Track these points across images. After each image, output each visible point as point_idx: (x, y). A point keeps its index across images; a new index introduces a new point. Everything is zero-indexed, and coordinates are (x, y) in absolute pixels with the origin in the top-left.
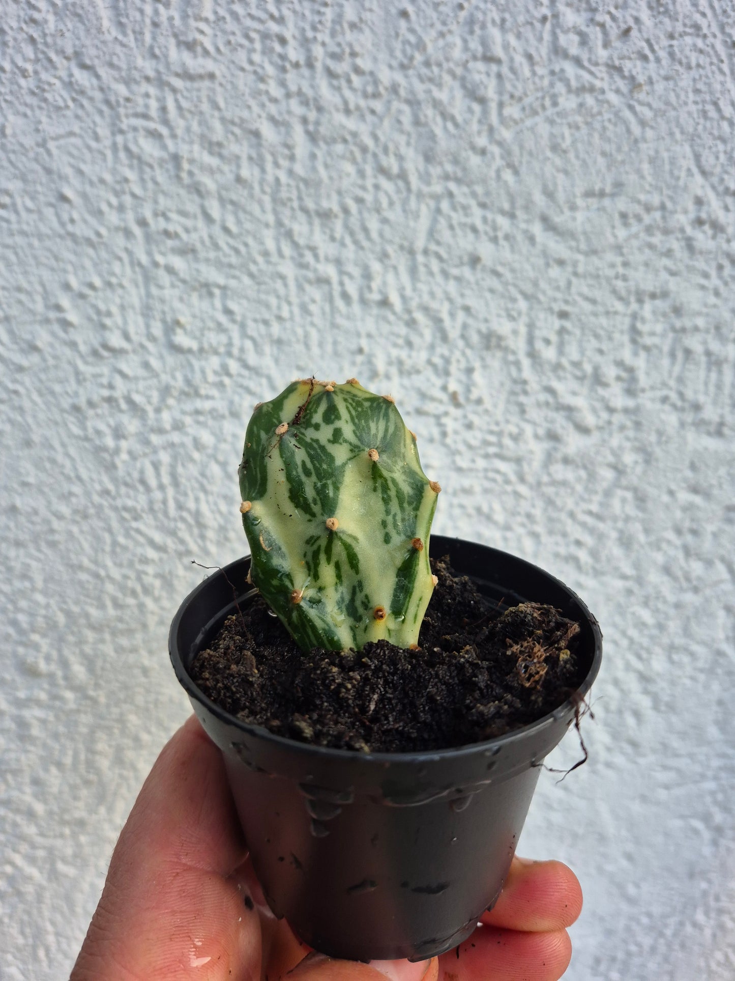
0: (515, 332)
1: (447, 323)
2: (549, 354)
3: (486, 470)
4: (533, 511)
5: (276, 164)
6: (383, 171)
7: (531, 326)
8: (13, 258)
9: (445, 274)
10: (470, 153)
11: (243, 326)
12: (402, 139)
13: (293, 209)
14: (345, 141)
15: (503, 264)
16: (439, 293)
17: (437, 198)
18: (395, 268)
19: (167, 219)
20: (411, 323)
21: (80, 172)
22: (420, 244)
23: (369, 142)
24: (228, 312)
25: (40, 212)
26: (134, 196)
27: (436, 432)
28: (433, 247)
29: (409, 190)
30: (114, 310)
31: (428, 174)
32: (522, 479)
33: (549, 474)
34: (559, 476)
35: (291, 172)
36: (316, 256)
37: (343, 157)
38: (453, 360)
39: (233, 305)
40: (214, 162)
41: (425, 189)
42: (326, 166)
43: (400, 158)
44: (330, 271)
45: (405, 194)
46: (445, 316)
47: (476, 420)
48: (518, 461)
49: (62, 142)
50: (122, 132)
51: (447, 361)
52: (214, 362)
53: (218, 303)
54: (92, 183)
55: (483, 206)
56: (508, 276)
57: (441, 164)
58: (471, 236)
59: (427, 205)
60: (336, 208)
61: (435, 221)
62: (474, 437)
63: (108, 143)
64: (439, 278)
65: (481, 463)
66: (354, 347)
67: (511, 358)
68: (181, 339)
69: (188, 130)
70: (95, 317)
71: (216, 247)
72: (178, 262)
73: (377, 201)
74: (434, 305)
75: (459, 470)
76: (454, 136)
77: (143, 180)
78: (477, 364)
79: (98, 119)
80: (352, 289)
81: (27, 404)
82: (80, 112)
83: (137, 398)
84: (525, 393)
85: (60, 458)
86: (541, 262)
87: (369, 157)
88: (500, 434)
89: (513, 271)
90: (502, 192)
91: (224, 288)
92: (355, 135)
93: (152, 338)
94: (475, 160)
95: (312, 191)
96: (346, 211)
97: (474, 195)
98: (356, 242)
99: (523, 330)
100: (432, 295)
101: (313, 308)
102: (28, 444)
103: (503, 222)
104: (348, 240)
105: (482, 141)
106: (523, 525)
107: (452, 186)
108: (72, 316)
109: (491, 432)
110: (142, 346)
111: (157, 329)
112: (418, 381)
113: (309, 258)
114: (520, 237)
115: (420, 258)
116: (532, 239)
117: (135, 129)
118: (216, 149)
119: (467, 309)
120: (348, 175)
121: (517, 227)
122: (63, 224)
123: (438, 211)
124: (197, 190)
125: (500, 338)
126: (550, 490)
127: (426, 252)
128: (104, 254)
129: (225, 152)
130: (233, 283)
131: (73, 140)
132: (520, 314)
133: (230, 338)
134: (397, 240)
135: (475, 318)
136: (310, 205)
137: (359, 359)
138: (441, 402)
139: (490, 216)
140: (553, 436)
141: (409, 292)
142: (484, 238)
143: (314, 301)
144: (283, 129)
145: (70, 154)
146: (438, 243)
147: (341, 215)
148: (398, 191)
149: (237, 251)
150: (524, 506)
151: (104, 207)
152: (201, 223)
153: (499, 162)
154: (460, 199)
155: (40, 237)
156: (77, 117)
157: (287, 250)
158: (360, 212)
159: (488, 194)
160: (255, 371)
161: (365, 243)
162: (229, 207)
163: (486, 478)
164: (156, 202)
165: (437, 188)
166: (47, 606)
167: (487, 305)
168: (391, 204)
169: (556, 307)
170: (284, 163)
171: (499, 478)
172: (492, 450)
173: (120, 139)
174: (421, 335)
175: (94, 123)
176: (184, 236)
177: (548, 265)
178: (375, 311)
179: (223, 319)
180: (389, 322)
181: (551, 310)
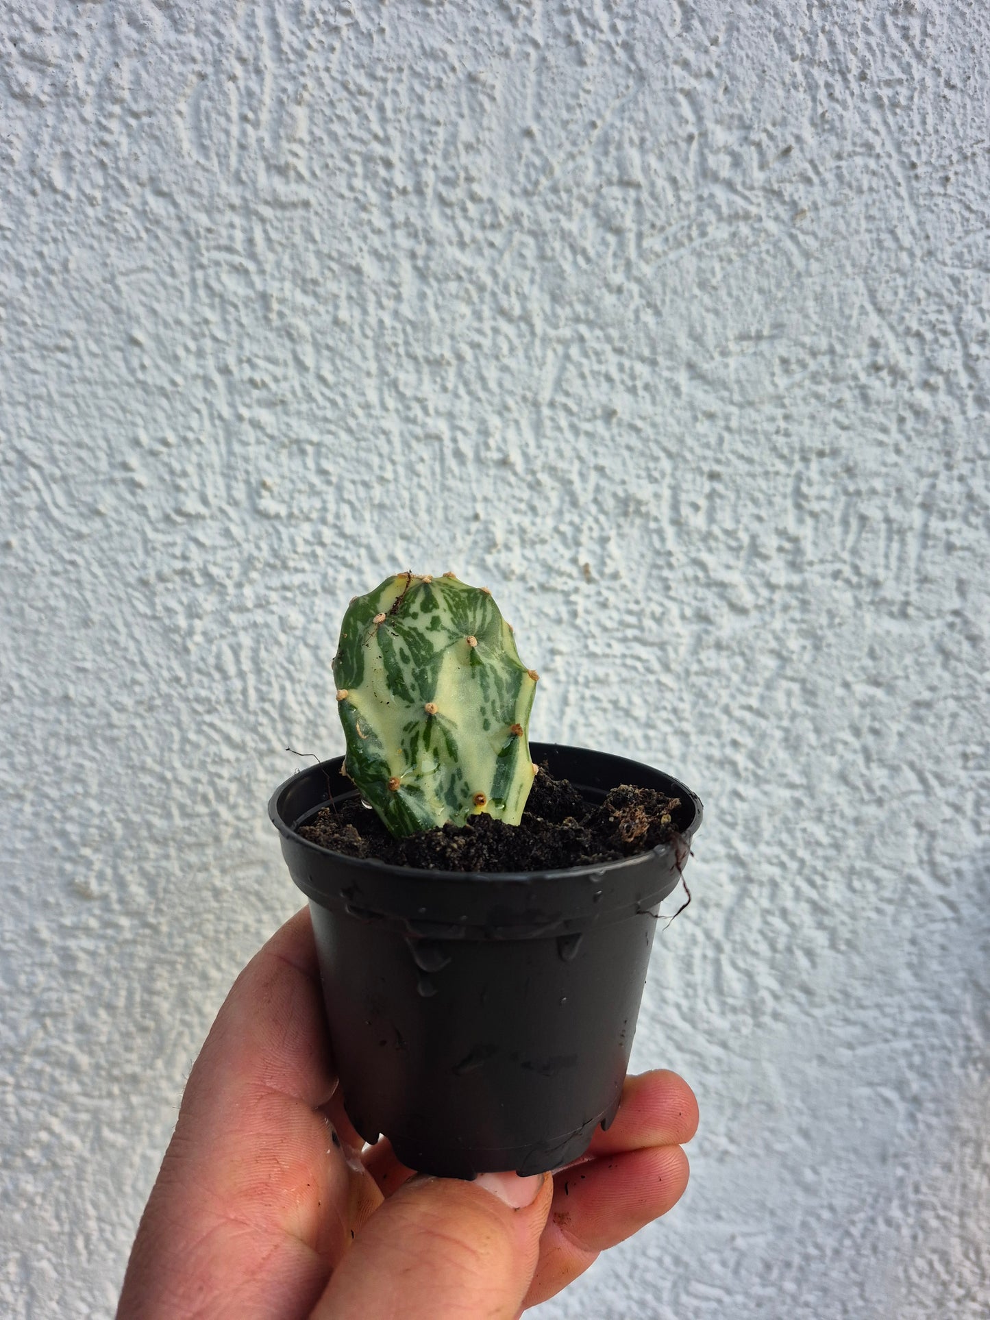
0: (657, 496)
1: (577, 485)
2: (698, 521)
3: (624, 656)
4: (681, 706)
5: (381, 305)
6: (503, 312)
7: (675, 489)
8: (73, 409)
9: (575, 429)
10: (604, 290)
11: (339, 489)
12: (526, 276)
13: (398, 355)
14: (459, 278)
15: (643, 418)
16: (568, 452)
17: (565, 343)
18: (517, 422)
19: (253, 366)
20: (535, 486)
21: (154, 312)
22: (545, 395)
23: (487, 280)
24: (322, 472)
25: (105, 356)
26: (215, 339)
27: (564, 611)
28: (561, 399)
29: (533, 333)
30: (191, 469)
31: (555, 315)
32: (667, 668)
33: (700, 662)
34: (711, 665)
35: (396, 314)
36: (425, 410)
37: (457, 297)
38: (585, 527)
39: (327, 465)
40: (308, 301)
41: (552, 333)
42: (437, 307)
43: (523, 297)
44: (442, 426)
45: (528, 338)
46: (575, 477)
47: (612, 599)
48: (662, 646)
49: (133, 277)
50: (202, 266)
51: (578, 529)
52: (306, 529)
53: (310, 463)
54: (166, 325)
55: (619, 351)
56: (649, 431)
57: (571, 304)
58: (605, 386)
59: (554, 350)
60: (448, 355)
61: (563, 369)
62: (610, 618)
63: (186, 279)
64: (569, 435)
65: (618, 648)
66: (469, 513)
67: (653, 525)
68: (268, 504)
69: (278, 264)
70: (167, 477)
71: (310, 398)
72: (265, 416)
73: (495, 345)
74: (561, 465)
75: (592, 656)
76: (585, 272)
77: (225, 321)
78: (613, 533)
79: (174, 252)
80: (466, 447)
81: (86, 577)
82: (154, 244)
83: (214, 571)
84: (670, 566)
85: (123, 640)
86: (687, 415)
87: (487, 297)
88: (640, 614)
89: (654, 425)
90: (641, 335)
91: (318, 445)
92: (470, 271)
93: (235, 503)
94: (609, 300)
95: (420, 335)
96: (460, 358)
97: (609, 339)
98: (470, 393)
99: (666, 493)
100: (560, 453)
101: (420, 468)
102: (86, 623)
103: (642, 369)
104: (462, 391)
105: (617, 278)
106: (668, 722)
107: (583, 329)
108: (141, 477)
109: (630, 612)
110: (222, 511)
111: (240, 493)
112: (543, 552)
113: (417, 411)
114: (662, 387)
115: (546, 411)
116: (676, 390)
117: (217, 264)
118: (311, 287)
119: (600, 470)
120: (463, 317)
121: (660, 376)
122: (132, 371)
123: (567, 357)
124: (288, 333)
125: (639, 503)
126: (700, 681)
127: (552, 404)
128: (179, 406)
129: (321, 290)
130: (328, 439)
131: (146, 275)
132: (663, 474)
133: (324, 502)
134: (519, 391)
135: (610, 479)
136: (419, 352)
137: (474, 526)
138: (570, 576)
139: (627, 363)
140: (703, 617)
141: (532, 450)
142: (620, 387)
143: (422, 460)
144: (387, 265)
145: (143, 292)
146: (567, 394)
147: (454, 362)
148: (521, 336)
149: (334, 403)
150: (670, 699)
151: (181, 352)
152: (292, 371)
153: (637, 301)
154: (592, 344)
155: (105, 385)
156: (151, 249)
157: (391, 403)
158: (476, 359)
159: (624, 338)
160: (354, 540)
161: (482, 395)
162: (326, 353)
163: (625, 665)
164: (241, 347)
165: (566, 332)
166: (103, 814)
167: (624, 464)
168: (512, 349)
169: (706, 468)
170: (389, 304)
171: (639, 665)
172: (630, 633)
173: (199, 274)
174: (547, 499)
175: (170, 255)
176: (273, 386)
177: (695, 419)
178: (492, 472)
179: (316, 480)
180: (510, 485)
181: (699, 471)
